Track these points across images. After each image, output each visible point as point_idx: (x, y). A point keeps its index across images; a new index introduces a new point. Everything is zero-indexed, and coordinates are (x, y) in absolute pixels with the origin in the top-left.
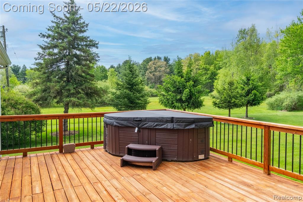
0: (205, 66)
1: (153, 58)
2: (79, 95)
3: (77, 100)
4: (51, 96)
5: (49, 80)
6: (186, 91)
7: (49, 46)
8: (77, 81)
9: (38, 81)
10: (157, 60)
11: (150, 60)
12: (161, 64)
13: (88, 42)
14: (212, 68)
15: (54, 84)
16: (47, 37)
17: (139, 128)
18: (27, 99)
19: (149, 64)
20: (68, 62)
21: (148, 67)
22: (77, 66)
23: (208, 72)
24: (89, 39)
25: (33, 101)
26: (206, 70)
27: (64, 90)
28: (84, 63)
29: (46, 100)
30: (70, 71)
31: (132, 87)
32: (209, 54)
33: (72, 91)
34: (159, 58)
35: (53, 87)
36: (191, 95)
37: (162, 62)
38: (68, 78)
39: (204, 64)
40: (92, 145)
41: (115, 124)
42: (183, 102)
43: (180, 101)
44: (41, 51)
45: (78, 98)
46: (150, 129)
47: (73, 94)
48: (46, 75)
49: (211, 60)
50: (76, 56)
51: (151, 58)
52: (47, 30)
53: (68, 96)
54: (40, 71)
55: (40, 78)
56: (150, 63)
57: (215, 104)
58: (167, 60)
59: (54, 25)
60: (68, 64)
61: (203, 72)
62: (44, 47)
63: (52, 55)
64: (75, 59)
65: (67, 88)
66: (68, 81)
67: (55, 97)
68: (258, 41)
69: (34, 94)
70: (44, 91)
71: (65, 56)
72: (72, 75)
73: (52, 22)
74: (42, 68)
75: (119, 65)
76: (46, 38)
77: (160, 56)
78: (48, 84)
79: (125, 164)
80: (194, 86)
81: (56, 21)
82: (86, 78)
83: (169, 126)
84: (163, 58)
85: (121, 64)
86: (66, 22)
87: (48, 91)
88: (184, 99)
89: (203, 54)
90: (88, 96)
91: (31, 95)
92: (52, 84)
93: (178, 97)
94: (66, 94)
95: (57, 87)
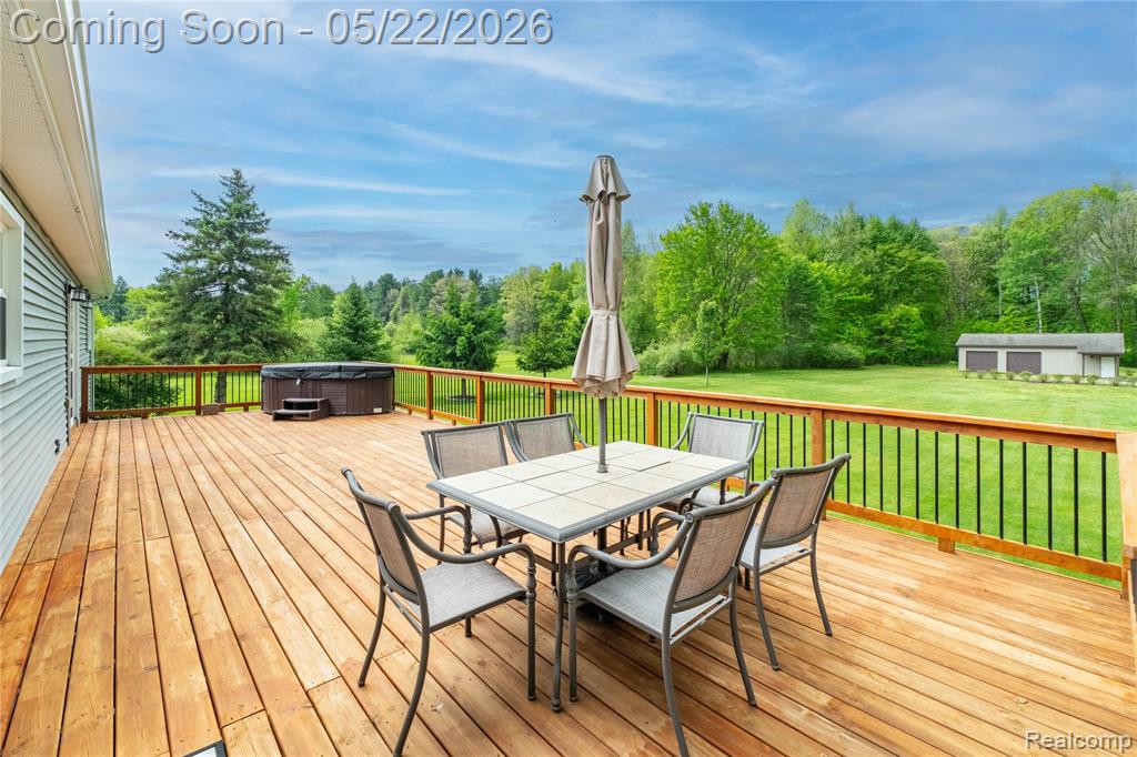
0: (550, 293)
1: (446, 272)
2: (247, 346)
3: (243, 355)
4: (190, 348)
5: (185, 317)
6: (461, 340)
7: (188, 254)
8: (244, 320)
9: (162, 319)
10: (453, 276)
11: (439, 275)
12: (462, 285)
13: (272, 251)
14: (564, 296)
15: (196, 326)
16: (184, 239)
17: (302, 380)
18: (138, 353)
19: (437, 284)
20: (228, 286)
21: (434, 290)
22: (246, 293)
23: (557, 304)
24: (272, 245)
25: (153, 356)
26: (554, 299)
27: (219, 337)
28: (260, 287)
29: (179, 355)
30: (230, 302)
31: (356, 333)
32: (560, 268)
33: (233, 339)
34: (459, 273)
35: (194, 331)
36: (471, 347)
37: (466, 281)
38: (226, 315)
39: (550, 289)
40: (246, 406)
41: (272, 375)
42: (459, 359)
43: (453, 358)
44: (170, 264)
45: (245, 352)
46: (315, 380)
47: (236, 344)
48: (179, 309)
49: (562, 280)
50: (243, 274)
51: (441, 271)
52: (184, 224)
53: (225, 348)
54: (167, 301)
55: (167, 314)
56: (440, 282)
57: (520, 362)
58: (475, 277)
59: (200, 216)
60: (226, 290)
61: (548, 305)
62: (175, 255)
63: (193, 274)
64: (242, 281)
65: (224, 332)
66: (227, 320)
67: (198, 350)
68: (637, 249)
69: (153, 344)
70: (176, 338)
71: (220, 275)
72: (234, 311)
73: (195, 209)
74: (171, 296)
75: (371, 283)
76: (181, 239)
77: (461, 268)
78: (184, 325)
79: (278, 417)
80: (476, 331)
81: (203, 208)
82: (264, 315)
83: (336, 375)
84: (467, 274)
85: (375, 282)
86: (225, 211)
87: (183, 339)
88: (458, 354)
89: (548, 269)
90: (267, 348)
91: (145, 347)
92: (192, 326)
93: (449, 351)
94: (221, 343)
95: (204, 331)
